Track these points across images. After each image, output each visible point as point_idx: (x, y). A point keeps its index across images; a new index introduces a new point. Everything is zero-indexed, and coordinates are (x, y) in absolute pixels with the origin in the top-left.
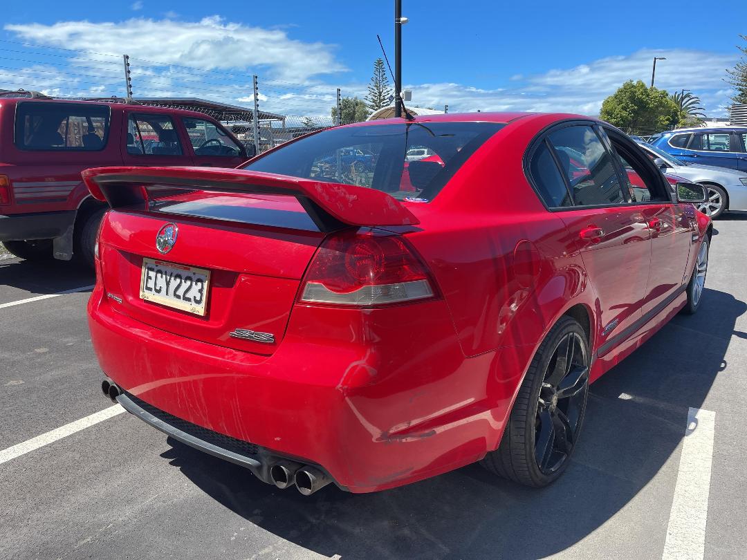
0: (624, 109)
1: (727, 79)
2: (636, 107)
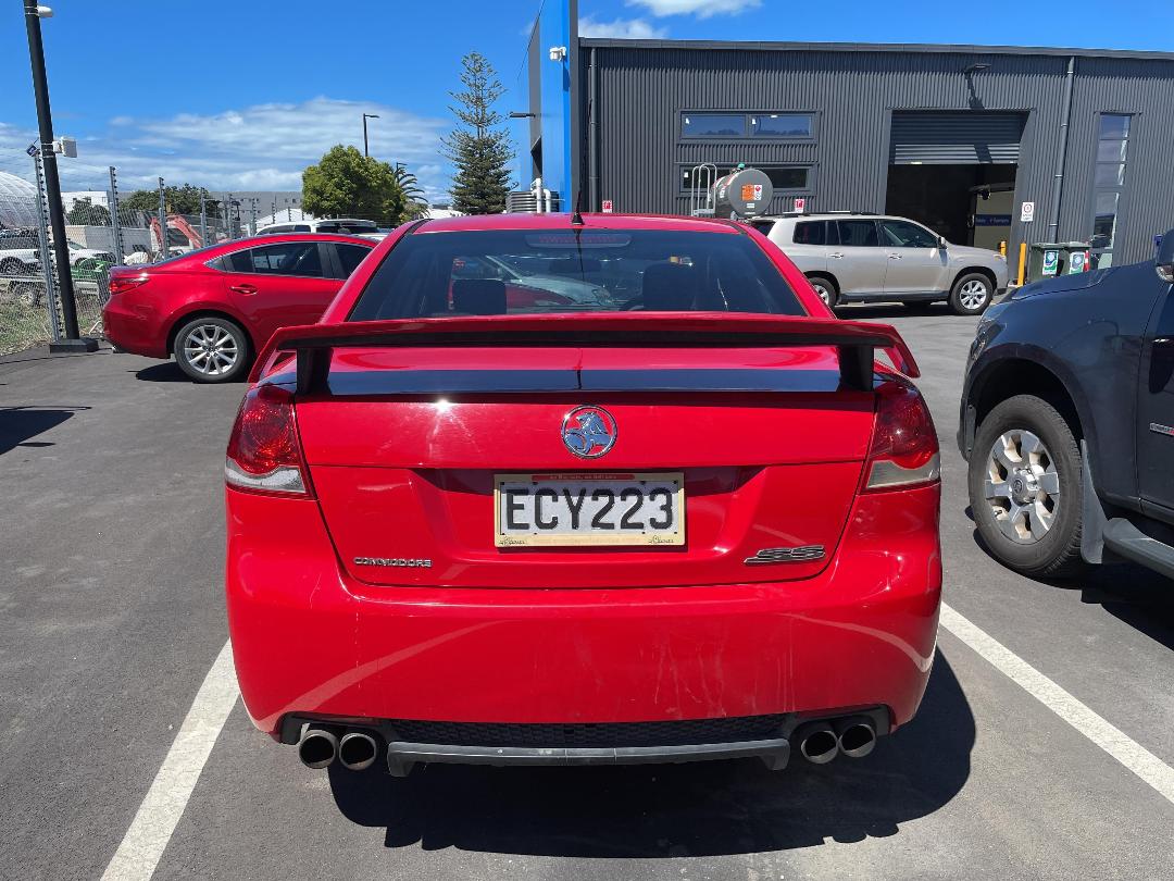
0: (339, 186)
1: (444, 151)
2: (354, 185)
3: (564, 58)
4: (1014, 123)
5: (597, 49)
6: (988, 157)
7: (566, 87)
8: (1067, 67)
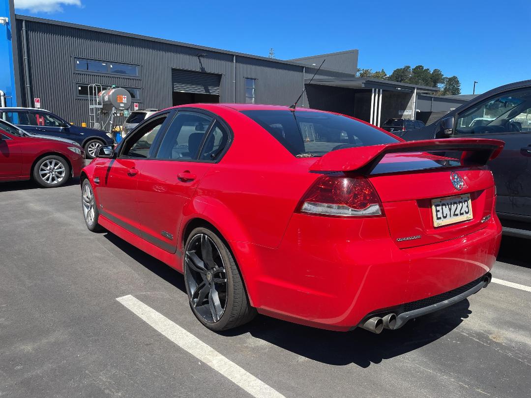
3: (7, 24)
4: (216, 79)
5: (26, 21)
6: (209, 92)
7: (9, 37)
8: (233, 59)
